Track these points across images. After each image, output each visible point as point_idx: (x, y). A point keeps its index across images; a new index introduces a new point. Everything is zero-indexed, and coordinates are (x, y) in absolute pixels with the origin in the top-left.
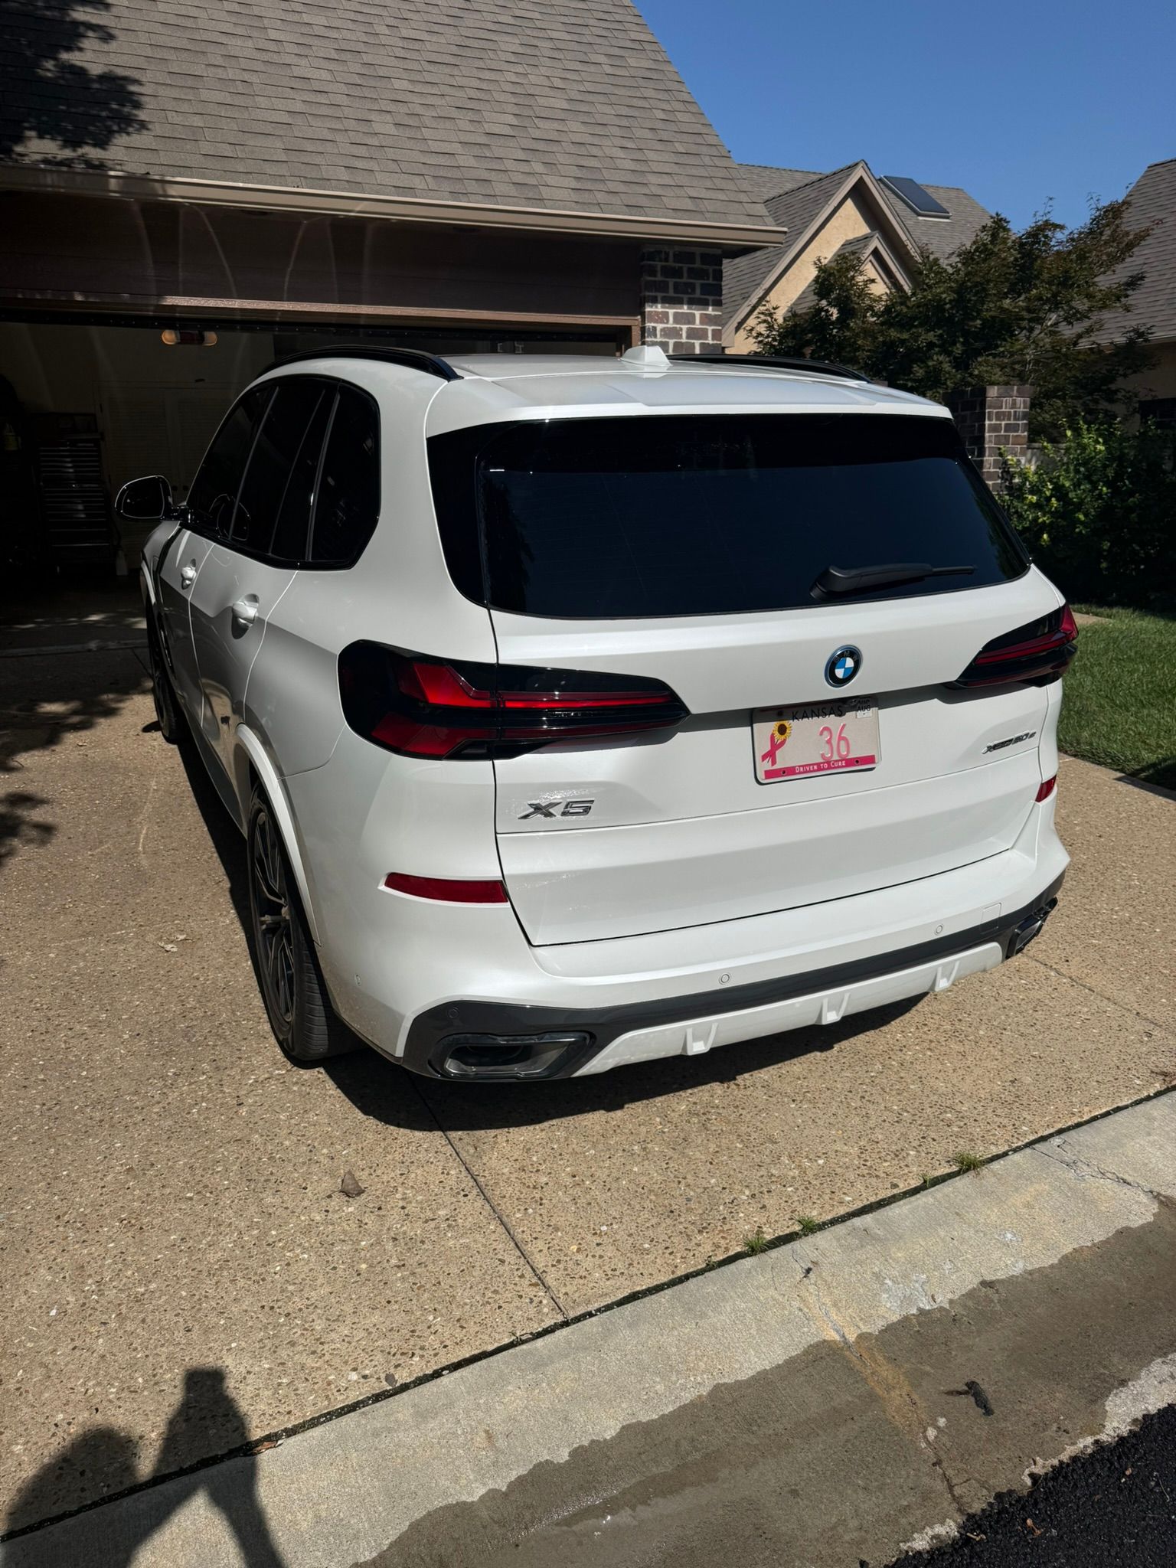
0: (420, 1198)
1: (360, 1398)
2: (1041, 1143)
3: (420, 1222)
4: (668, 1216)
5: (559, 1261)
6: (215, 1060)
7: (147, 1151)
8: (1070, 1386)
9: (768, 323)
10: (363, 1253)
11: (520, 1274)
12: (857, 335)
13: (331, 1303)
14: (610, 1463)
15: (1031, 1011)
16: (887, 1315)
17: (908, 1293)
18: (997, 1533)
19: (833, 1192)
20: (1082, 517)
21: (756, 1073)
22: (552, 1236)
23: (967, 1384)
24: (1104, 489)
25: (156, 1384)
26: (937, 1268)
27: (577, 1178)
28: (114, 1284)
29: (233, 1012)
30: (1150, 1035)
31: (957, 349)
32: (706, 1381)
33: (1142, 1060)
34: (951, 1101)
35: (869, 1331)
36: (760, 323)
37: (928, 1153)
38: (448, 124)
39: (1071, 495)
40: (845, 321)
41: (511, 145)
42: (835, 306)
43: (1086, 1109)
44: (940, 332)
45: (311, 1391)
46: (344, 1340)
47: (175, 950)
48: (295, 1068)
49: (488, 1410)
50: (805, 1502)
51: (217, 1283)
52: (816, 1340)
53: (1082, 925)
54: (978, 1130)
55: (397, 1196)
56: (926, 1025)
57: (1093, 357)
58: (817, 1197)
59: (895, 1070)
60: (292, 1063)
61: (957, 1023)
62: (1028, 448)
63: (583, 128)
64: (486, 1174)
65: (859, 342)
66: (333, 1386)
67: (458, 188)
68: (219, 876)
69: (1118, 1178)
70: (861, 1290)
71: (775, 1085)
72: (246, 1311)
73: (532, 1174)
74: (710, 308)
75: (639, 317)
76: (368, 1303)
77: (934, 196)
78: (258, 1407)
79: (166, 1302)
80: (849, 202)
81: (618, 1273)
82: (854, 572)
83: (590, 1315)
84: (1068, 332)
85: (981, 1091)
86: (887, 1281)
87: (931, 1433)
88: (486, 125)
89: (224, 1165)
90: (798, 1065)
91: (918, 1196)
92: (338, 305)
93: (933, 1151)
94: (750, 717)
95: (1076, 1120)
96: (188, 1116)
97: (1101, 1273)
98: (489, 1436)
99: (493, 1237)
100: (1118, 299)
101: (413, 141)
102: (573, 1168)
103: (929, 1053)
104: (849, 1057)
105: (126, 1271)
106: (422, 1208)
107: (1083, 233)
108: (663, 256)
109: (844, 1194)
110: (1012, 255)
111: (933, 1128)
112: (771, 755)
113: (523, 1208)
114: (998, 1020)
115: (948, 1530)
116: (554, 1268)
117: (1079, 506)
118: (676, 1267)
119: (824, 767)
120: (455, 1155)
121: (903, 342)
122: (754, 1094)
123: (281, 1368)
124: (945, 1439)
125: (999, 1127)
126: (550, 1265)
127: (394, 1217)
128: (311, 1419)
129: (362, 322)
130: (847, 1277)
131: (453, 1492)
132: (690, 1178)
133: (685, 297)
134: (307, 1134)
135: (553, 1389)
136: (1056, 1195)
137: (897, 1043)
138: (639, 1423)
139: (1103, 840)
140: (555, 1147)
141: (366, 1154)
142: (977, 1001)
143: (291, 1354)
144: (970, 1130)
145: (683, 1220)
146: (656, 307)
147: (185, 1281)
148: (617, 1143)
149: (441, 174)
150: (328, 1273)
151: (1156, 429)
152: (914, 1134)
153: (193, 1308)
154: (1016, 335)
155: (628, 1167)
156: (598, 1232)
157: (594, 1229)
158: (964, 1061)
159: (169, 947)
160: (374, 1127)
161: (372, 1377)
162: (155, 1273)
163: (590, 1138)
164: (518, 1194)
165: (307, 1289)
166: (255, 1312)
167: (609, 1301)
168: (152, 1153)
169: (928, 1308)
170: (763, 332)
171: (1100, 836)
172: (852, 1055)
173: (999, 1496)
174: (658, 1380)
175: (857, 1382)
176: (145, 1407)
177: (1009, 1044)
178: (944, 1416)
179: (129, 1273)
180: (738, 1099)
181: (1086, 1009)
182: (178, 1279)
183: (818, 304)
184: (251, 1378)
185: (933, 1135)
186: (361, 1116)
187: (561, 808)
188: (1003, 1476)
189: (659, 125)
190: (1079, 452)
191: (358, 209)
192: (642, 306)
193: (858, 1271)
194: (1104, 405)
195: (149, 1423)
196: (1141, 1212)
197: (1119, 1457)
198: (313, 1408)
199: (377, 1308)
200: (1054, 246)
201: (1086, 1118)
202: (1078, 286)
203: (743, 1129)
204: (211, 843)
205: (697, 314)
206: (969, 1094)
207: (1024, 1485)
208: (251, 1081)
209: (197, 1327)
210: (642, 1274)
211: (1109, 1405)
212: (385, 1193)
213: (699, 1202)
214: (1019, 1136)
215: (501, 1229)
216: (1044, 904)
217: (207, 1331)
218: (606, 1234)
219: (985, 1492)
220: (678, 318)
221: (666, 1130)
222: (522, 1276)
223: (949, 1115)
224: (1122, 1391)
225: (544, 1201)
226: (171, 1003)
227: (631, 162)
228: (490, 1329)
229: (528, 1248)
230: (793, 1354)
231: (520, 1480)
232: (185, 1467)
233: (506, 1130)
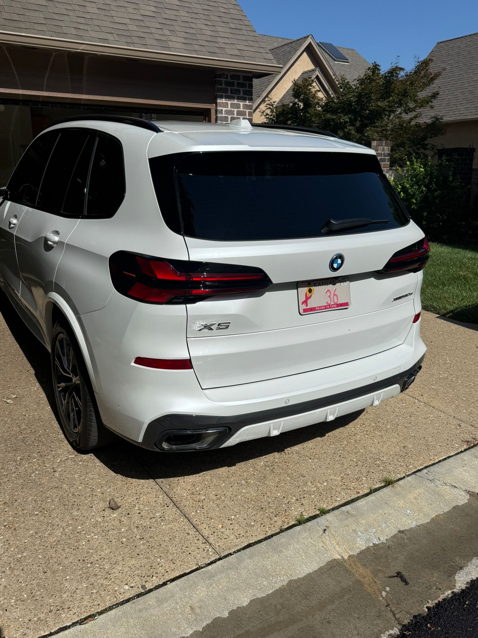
0: (146, 509)
1: (131, 596)
2: (419, 472)
3: (148, 519)
4: (261, 510)
5: (214, 532)
6: (39, 452)
7: (12, 494)
8: (439, 571)
9: (271, 109)
10: (123, 534)
11: (197, 538)
12: (312, 116)
13: (111, 556)
14: (247, 616)
15: (409, 417)
16: (360, 547)
17: (368, 537)
18: (416, 631)
19: (332, 497)
20: (414, 201)
21: (293, 448)
22: (210, 522)
23: (397, 573)
24: (424, 188)
25: (33, 597)
26: (379, 526)
27: (218, 496)
28: (5, 554)
29: (45, 430)
30: (460, 426)
31: (358, 123)
32: (285, 579)
33: (458, 436)
34: (379, 456)
35: (353, 554)
36: (267, 109)
37: (371, 478)
38: (123, 10)
39: (410, 191)
40: (306, 109)
41: (154, 21)
42: (302, 102)
43: (436, 457)
44: (350, 116)
45: (107, 595)
46: (120, 572)
47: (12, 402)
48: (79, 454)
49: (190, 597)
50: (333, 625)
51: (56, 551)
52: (331, 559)
53: (427, 380)
54: (391, 468)
55: (136, 508)
56: (364, 424)
57: (417, 129)
58: (325, 499)
59: (353, 444)
60: (77, 452)
61: (377, 423)
62: (390, 170)
63: (187, 15)
64: (176, 496)
65: (313, 119)
66: (117, 592)
67: (129, 40)
68: (28, 368)
69: (452, 485)
70: (348, 537)
71: (302, 452)
72: (72, 562)
73: (197, 496)
74: (247, 102)
75: (214, 105)
76: (128, 555)
77: (342, 52)
78: (83, 603)
79: (32, 561)
80: (305, 54)
81: (241, 536)
82: (341, 222)
83: (231, 554)
84: (406, 117)
85: (391, 451)
86: (359, 533)
87: (384, 594)
88: (141, 11)
89: (51, 499)
90: (311, 443)
91: (368, 497)
92: (71, 94)
93: (373, 478)
94: (296, 285)
95: (432, 462)
96: (30, 478)
97: (448, 524)
98: (192, 608)
99: (183, 523)
100: (428, 103)
101: (106, 17)
102: (215, 492)
103: (367, 436)
104: (332, 439)
105: (11, 548)
106: (148, 513)
107: (412, 72)
108: (225, 76)
109: (337, 497)
110: (381, 81)
111: (372, 468)
112: (305, 302)
113: (195, 510)
114: (395, 421)
115: (395, 632)
116: (212, 536)
117: (413, 196)
118: (267, 532)
119: (327, 307)
120: (160, 489)
121: (333, 120)
122: (293, 456)
123: (92, 586)
124: (390, 596)
125: (400, 466)
126: (210, 534)
127: (136, 518)
128: (109, 607)
129: (82, 102)
130: (342, 532)
131: (178, 633)
132: (268, 494)
133: (236, 96)
134: (89, 483)
135: (218, 587)
136: (427, 494)
137: (353, 432)
138: (258, 599)
139: (432, 343)
140: (206, 483)
141: (118, 491)
142: (385, 413)
143: (96, 580)
144: (388, 468)
145: (267, 512)
146: (222, 100)
147: (40, 551)
148: (234, 480)
149: (121, 33)
150: (108, 544)
151: (446, 162)
152: (364, 470)
153: (46, 562)
154: (383, 118)
155: (240, 490)
156: (230, 519)
157: (228, 518)
158: (382, 439)
159: (8, 401)
160: (121, 479)
161: (135, 587)
162: (25, 548)
163: (222, 479)
164: (192, 504)
165: (99, 551)
166: (76, 563)
167: (239, 548)
168: (15, 495)
169: (377, 543)
170: (269, 113)
171: (431, 342)
172: (334, 438)
173: (415, 617)
174: (264, 580)
175: (350, 575)
176: (29, 607)
177: (401, 431)
178: (389, 586)
179: (12, 549)
180: (286, 459)
181: (432, 416)
182: (37, 550)
183: (294, 101)
184: (78, 591)
185: (372, 471)
186: (114, 474)
187: (216, 326)
188: (416, 609)
189: (223, 15)
190: (412, 171)
191: (81, 48)
192: (216, 99)
193: (346, 529)
194: (422, 151)
195: (32, 614)
196: (463, 499)
197: (463, 597)
198: (109, 602)
199: (133, 557)
200: (400, 78)
201: (436, 461)
202: (410, 97)
203: (290, 472)
204: (21, 352)
205: (241, 104)
206: (386, 453)
207: (425, 612)
208: (58, 461)
209: (49, 571)
210: (252, 535)
211: (457, 577)
212: (130, 507)
213: (274, 504)
214: (409, 470)
215: (186, 520)
216: (416, 369)
217: (54, 572)
218: (234, 519)
219: (409, 616)
220: (233, 106)
221: (256, 474)
222: (198, 540)
223: (378, 462)
224: (461, 571)
225: (204, 507)
226: (14, 427)
227: (210, 32)
228: (186, 563)
229: (200, 527)
230: (322, 565)
231: (208, 625)
232: (52, 632)
233: (183, 477)
